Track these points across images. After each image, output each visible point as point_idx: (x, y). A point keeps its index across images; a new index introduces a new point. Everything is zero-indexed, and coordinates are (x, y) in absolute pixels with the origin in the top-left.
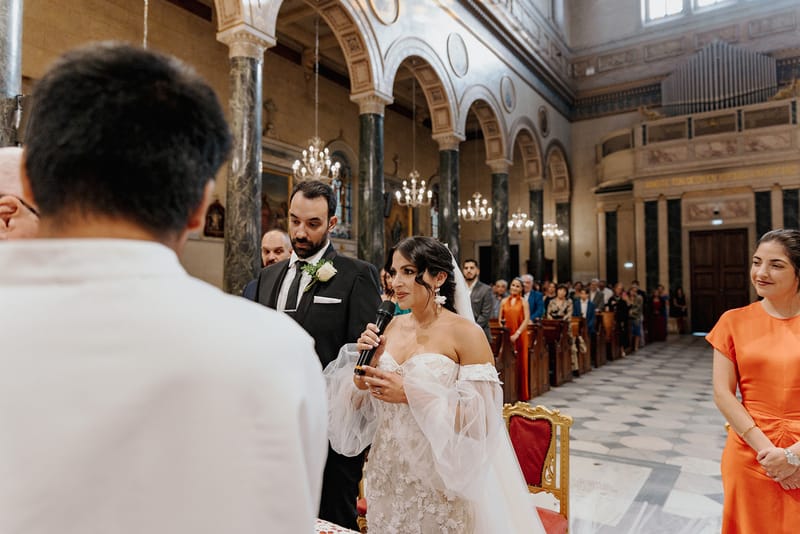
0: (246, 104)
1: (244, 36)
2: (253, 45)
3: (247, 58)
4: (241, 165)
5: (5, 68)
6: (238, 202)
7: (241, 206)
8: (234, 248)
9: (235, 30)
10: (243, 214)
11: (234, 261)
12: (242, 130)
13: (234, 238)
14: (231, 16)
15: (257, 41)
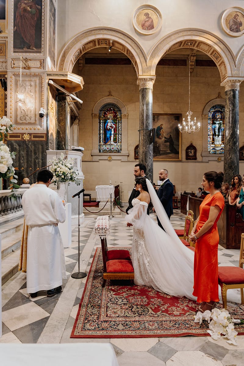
0: (231, 109)
1: (229, 82)
2: (234, 84)
3: (231, 90)
4: (229, 134)
5: (148, 122)
6: (228, 149)
7: (229, 151)
8: (226, 168)
9: (225, 80)
10: (229, 154)
11: (226, 173)
12: (229, 119)
13: (226, 164)
14: (224, 75)
15: (235, 82)
